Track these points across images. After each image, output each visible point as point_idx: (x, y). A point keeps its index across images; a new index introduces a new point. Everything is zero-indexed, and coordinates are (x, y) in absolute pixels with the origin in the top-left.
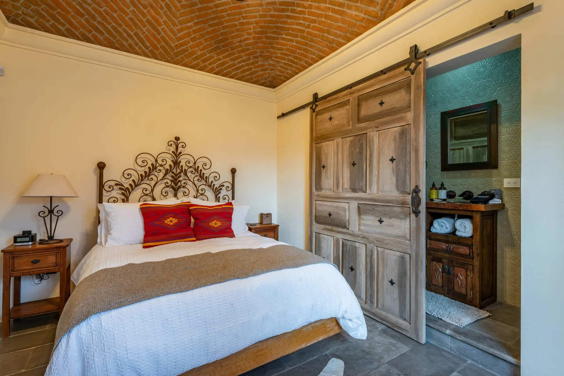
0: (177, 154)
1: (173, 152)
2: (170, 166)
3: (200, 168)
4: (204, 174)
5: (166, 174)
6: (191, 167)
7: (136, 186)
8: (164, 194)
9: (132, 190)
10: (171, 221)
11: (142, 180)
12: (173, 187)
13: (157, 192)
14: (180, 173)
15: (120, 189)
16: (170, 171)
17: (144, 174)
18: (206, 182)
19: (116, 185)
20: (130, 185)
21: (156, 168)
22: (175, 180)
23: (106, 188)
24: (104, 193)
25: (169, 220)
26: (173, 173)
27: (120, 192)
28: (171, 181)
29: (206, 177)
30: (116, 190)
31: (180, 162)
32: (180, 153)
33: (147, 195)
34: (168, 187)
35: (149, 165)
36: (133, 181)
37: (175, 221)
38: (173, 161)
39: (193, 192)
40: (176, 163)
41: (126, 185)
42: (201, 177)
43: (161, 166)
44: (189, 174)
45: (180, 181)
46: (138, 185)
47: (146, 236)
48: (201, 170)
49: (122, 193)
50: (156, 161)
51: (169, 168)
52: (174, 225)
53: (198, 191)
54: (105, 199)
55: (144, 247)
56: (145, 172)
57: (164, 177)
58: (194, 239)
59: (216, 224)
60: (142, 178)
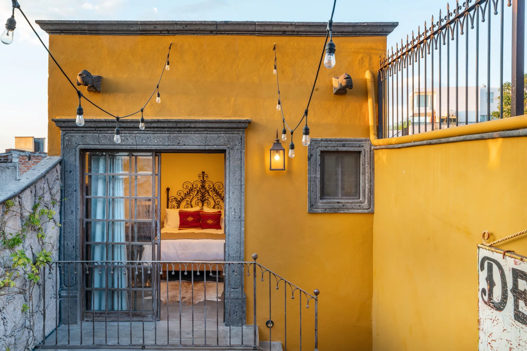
0: (203, 182)
1: (201, 180)
2: (200, 188)
3: (217, 188)
4: (218, 192)
5: (198, 192)
6: (211, 188)
7: (183, 199)
8: (197, 204)
9: (181, 201)
10: (190, 219)
11: (186, 196)
12: (201, 200)
13: (193, 203)
14: (205, 192)
15: (176, 201)
16: (200, 191)
17: (187, 193)
18: (220, 197)
19: (174, 199)
20: (181, 199)
21: (192, 190)
22: (203, 196)
23: (170, 200)
24: (169, 202)
25: (189, 218)
26: (201, 192)
27: (177, 202)
28: (201, 196)
29: (220, 194)
30: (174, 201)
31: (205, 185)
32: (205, 180)
33: (188, 204)
34: (199, 200)
35: (189, 188)
36: (182, 197)
37: (192, 219)
38: (201, 185)
39: (213, 203)
40: (203, 187)
41: (179, 199)
42: (217, 194)
43: (195, 188)
44: (210, 193)
45: (205, 196)
46: (184, 199)
47: (180, 225)
48: (217, 190)
49: (177, 203)
50: (193, 186)
51: (199, 189)
52: (191, 221)
53: (215, 202)
54: (170, 206)
55: (179, 230)
56: (187, 192)
57: (196, 194)
58: (201, 228)
59: (210, 222)
60: (186, 195)
